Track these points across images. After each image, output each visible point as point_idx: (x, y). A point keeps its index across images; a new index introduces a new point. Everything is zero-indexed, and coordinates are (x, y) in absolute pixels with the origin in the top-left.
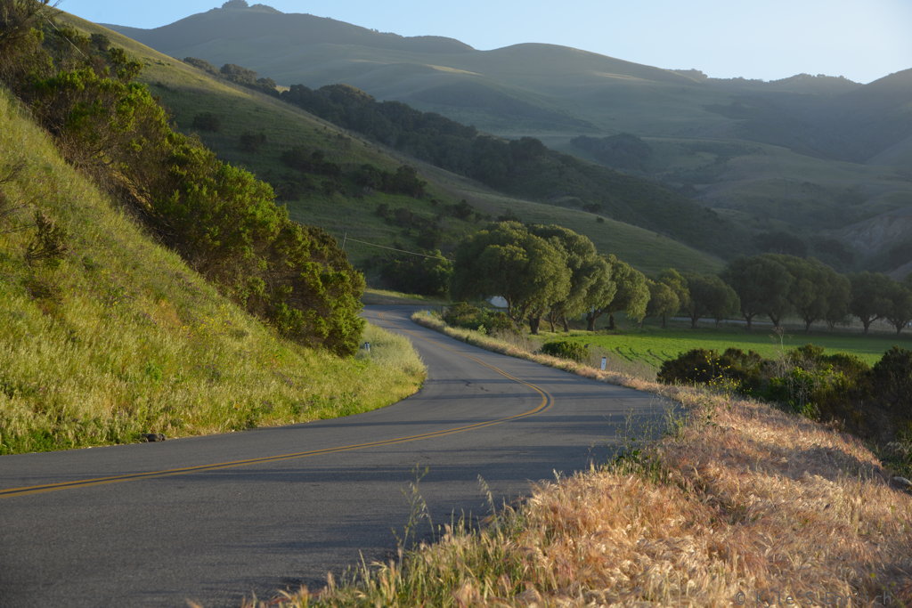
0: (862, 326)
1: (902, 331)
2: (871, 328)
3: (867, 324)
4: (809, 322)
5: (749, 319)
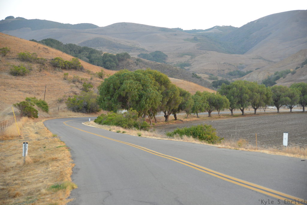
2: (280, 111)
5: (231, 110)
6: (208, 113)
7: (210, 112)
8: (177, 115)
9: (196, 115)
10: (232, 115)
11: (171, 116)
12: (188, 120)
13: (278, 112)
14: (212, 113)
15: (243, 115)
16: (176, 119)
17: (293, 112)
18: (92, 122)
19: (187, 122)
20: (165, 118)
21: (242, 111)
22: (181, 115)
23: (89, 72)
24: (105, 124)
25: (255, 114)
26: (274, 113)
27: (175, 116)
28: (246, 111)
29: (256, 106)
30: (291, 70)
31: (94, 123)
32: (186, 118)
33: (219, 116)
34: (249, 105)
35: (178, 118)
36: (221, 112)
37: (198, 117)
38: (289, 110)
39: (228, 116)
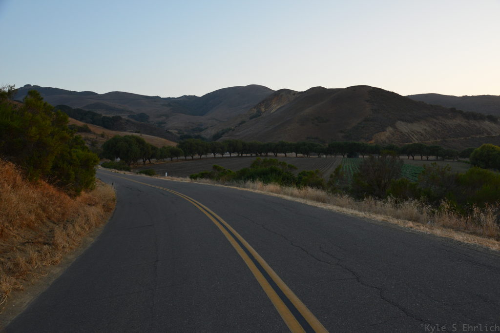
0: (214, 156)
1: (224, 156)
2: (216, 156)
3: (215, 155)
4: (201, 156)
5: (185, 157)
6: (170, 159)
7: (172, 158)
8: (151, 160)
9: (163, 160)
10: (186, 160)
11: (147, 161)
12: (158, 163)
13: (215, 157)
14: (173, 158)
15: (193, 159)
16: (150, 163)
17: (225, 157)
18: (100, 166)
19: (157, 164)
20: (143, 163)
21: (192, 157)
22: (153, 160)
23: (94, 133)
24: (107, 168)
25: (200, 159)
26: (212, 158)
27: (150, 161)
28: (194, 157)
29: (201, 154)
30: (232, 128)
31: (101, 167)
32: (156, 162)
33: (178, 161)
34: (196, 154)
35: (151, 162)
36: (178, 158)
37: (164, 161)
38: (221, 156)
39: (183, 160)
